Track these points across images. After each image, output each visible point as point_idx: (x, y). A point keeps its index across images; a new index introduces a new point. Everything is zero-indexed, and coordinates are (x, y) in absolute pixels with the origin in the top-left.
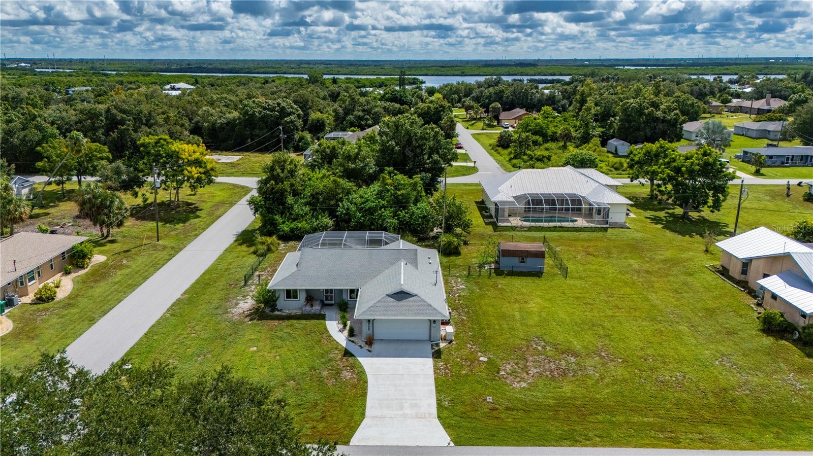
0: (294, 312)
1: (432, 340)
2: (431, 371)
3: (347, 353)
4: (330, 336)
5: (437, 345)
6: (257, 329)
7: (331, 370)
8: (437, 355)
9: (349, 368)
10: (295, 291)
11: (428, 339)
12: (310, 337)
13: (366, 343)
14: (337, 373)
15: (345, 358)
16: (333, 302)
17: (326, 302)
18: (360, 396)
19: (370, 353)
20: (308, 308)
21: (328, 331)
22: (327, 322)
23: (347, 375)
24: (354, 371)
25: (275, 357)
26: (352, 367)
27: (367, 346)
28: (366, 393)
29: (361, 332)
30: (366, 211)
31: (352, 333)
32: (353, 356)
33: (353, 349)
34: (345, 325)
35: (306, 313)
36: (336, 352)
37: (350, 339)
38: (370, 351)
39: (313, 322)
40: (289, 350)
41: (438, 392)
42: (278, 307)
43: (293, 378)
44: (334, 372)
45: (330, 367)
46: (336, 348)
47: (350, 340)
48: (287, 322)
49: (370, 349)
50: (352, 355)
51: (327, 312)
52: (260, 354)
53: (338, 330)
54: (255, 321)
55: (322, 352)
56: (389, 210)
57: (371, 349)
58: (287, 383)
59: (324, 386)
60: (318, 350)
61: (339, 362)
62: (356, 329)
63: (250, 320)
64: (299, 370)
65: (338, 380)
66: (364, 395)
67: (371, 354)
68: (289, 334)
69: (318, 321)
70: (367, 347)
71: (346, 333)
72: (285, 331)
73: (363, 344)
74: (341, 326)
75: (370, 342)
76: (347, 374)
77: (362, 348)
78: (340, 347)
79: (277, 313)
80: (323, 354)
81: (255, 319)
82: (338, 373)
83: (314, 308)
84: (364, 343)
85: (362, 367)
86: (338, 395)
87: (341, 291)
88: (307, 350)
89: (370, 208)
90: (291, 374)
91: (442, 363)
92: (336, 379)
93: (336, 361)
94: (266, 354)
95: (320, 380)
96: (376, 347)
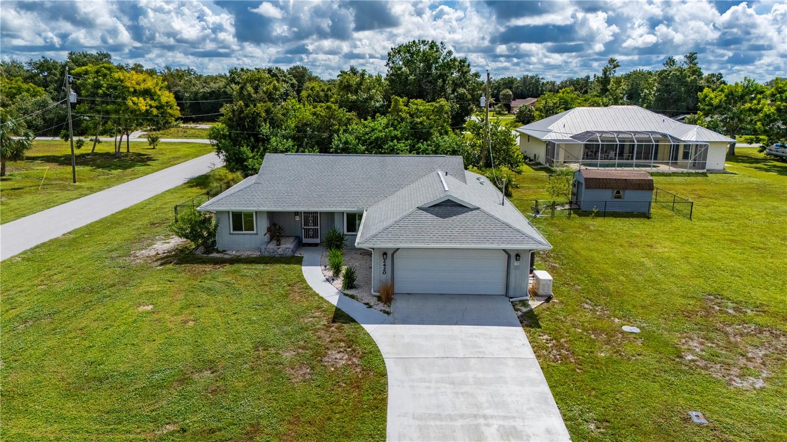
0: (246, 254)
1: (511, 293)
2: (528, 352)
3: (340, 316)
4: (308, 288)
5: (524, 303)
6: (169, 276)
7: (303, 348)
8: (529, 320)
9: (342, 344)
10: (249, 215)
11: (504, 293)
12: (267, 289)
13: (379, 299)
14: (317, 354)
15: (336, 325)
16: (318, 241)
17: (305, 241)
18: (370, 408)
19: (388, 317)
20: (272, 246)
21: (304, 281)
22: (303, 268)
23: (338, 358)
24: (354, 350)
25: (186, 322)
26: (351, 342)
27: (381, 304)
28: (384, 401)
29: (368, 282)
30: (371, 143)
31: (350, 282)
32: (353, 321)
33: (353, 308)
34: (337, 270)
35: (267, 254)
36: (317, 314)
37: (347, 292)
38: (388, 313)
39: (278, 266)
40: (219, 310)
41: (560, 398)
42: (219, 246)
43: (211, 365)
44: (309, 352)
45: (302, 343)
46: (318, 308)
47: (346, 295)
48: (228, 267)
49: (387, 309)
50: (351, 320)
51: (306, 254)
52: (156, 316)
53: (324, 278)
54: (170, 266)
55: (287, 313)
56: (404, 143)
57: (391, 310)
58: (196, 376)
59: (283, 384)
60: (280, 310)
61: (321, 333)
62: (359, 277)
63: (161, 265)
64: (231, 348)
65: (318, 369)
66: (380, 405)
67: (390, 317)
68: (227, 284)
69: (286, 266)
70: (381, 306)
71: (339, 283)
72: (220, 279)
73: (373, 301)
74: (330, 273)
75: (387, 296)
76: (338, 356)
77: (370, 307)
78: (325, 306)
79: (215, 255)
80: (289, 317)
81: (171, 263)
82: (319, 354)
83: (283, 246)
84: (375, 299)
85: (371, 342)
86: (314, 406)
87: (331, 215)
88: (256, 310)
89: (377, 139)
90: (211, 355)
91: (546, 337)
92: (313, 368)
93: (316, 331)
94: (167, 316)
95: (276, 370)
96: (398, 305)
